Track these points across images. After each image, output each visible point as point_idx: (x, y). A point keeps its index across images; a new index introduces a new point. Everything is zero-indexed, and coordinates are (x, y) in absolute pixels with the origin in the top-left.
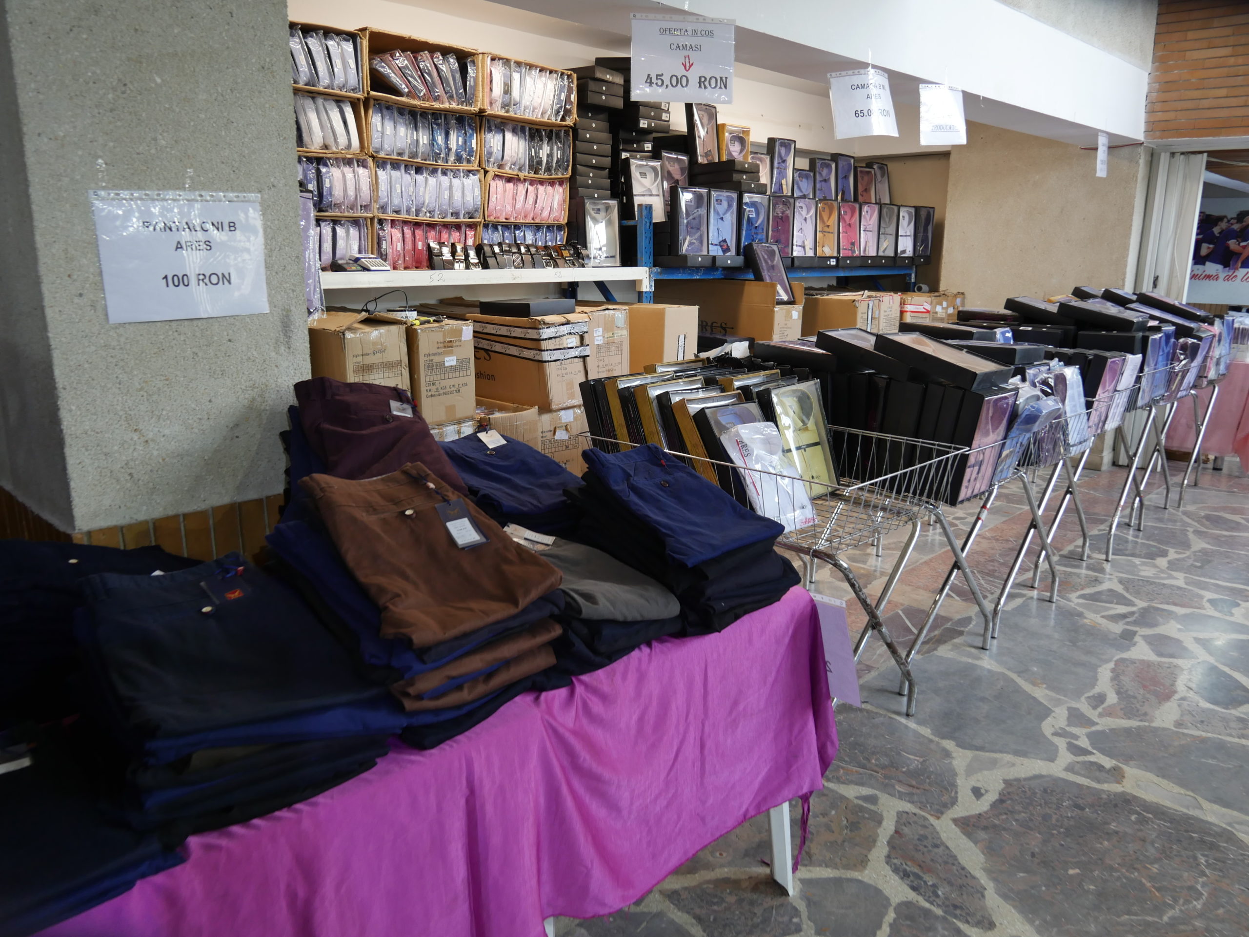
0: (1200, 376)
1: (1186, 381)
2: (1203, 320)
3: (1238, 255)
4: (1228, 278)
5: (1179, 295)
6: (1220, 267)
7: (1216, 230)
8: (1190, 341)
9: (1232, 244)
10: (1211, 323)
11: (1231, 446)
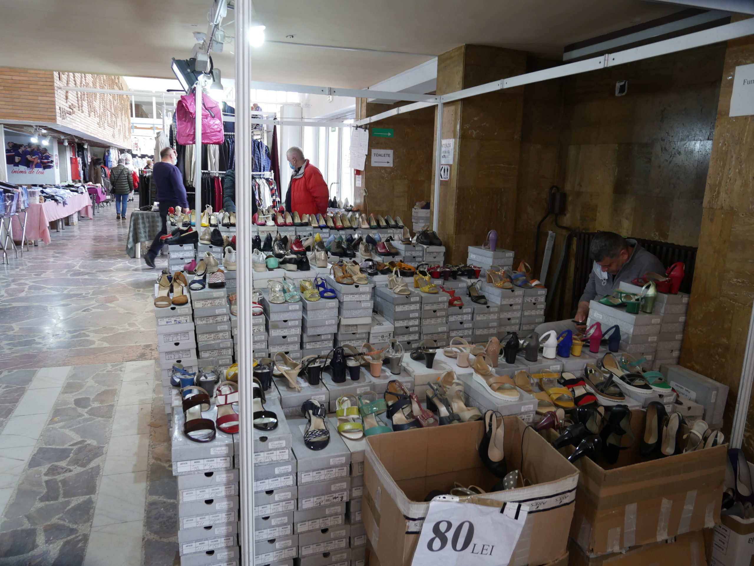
0: (18, 207)
1: (12, 209)
2: (14, 187)
3: (33, 162)
4: (30, 173)
5: (5, 179)
6: (26, 167)
7: (20, 151)
8: (10, 194)
9: (29, 157)
10: (18, 188)
11: (39, 236)
